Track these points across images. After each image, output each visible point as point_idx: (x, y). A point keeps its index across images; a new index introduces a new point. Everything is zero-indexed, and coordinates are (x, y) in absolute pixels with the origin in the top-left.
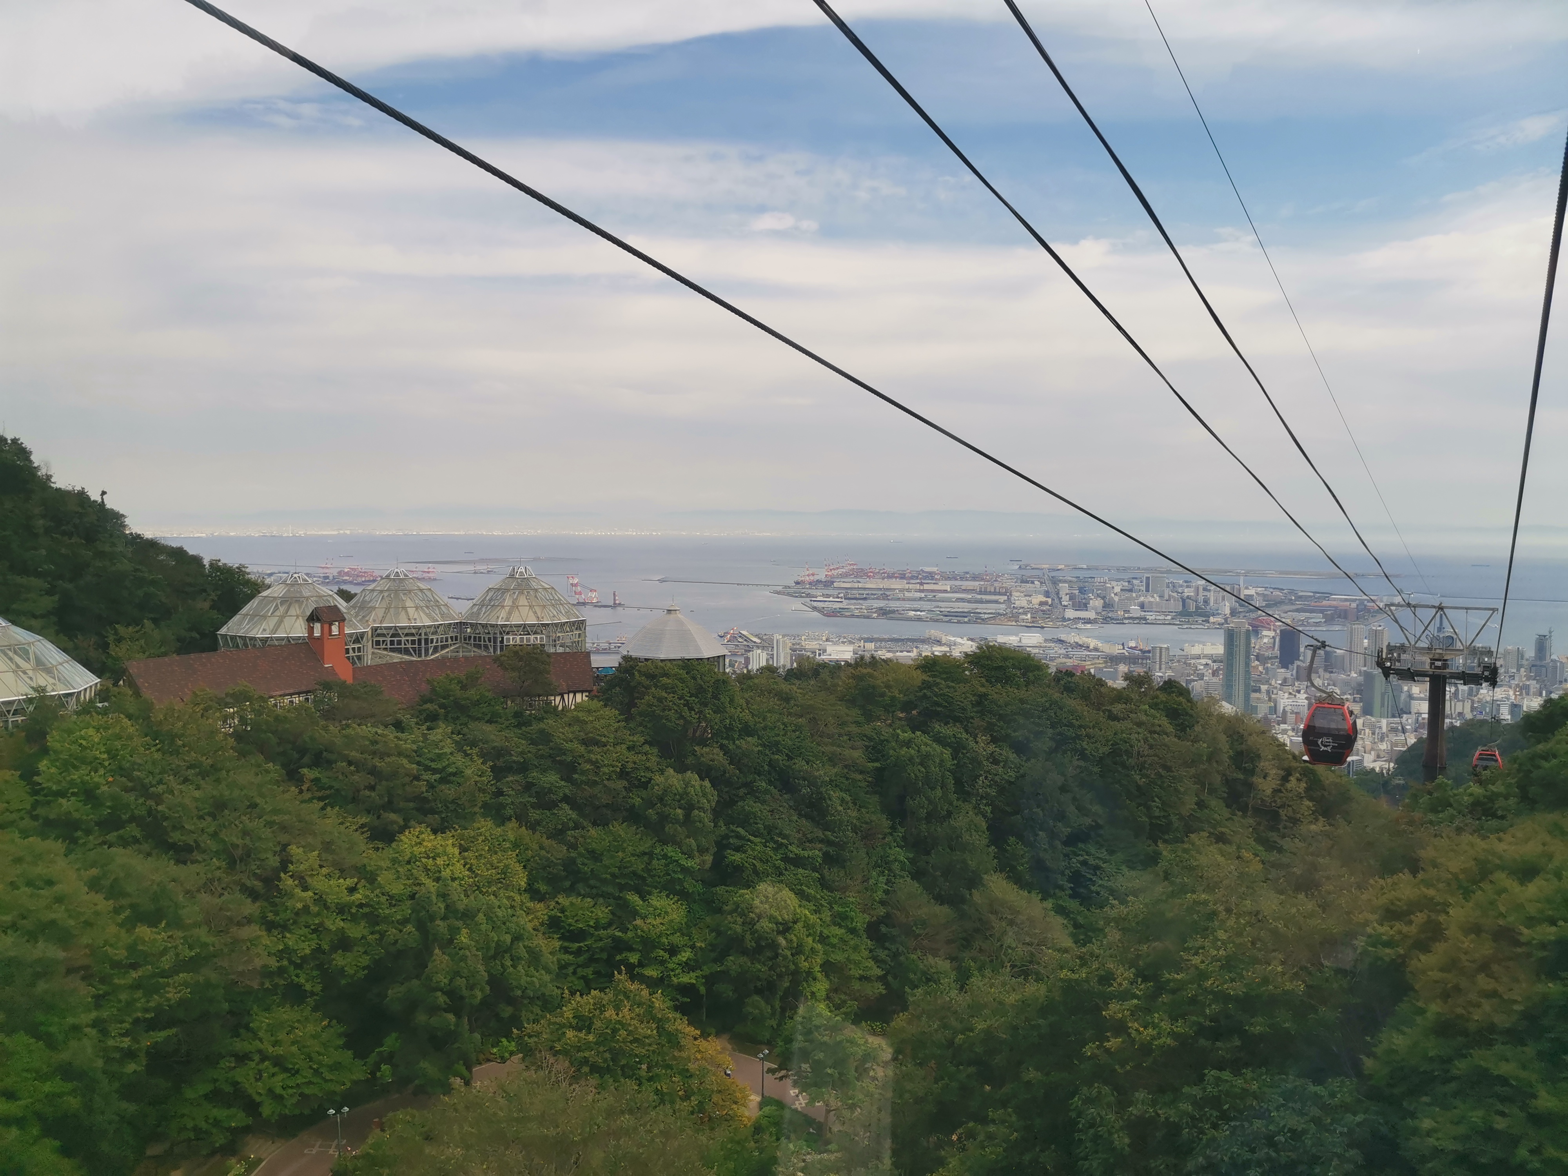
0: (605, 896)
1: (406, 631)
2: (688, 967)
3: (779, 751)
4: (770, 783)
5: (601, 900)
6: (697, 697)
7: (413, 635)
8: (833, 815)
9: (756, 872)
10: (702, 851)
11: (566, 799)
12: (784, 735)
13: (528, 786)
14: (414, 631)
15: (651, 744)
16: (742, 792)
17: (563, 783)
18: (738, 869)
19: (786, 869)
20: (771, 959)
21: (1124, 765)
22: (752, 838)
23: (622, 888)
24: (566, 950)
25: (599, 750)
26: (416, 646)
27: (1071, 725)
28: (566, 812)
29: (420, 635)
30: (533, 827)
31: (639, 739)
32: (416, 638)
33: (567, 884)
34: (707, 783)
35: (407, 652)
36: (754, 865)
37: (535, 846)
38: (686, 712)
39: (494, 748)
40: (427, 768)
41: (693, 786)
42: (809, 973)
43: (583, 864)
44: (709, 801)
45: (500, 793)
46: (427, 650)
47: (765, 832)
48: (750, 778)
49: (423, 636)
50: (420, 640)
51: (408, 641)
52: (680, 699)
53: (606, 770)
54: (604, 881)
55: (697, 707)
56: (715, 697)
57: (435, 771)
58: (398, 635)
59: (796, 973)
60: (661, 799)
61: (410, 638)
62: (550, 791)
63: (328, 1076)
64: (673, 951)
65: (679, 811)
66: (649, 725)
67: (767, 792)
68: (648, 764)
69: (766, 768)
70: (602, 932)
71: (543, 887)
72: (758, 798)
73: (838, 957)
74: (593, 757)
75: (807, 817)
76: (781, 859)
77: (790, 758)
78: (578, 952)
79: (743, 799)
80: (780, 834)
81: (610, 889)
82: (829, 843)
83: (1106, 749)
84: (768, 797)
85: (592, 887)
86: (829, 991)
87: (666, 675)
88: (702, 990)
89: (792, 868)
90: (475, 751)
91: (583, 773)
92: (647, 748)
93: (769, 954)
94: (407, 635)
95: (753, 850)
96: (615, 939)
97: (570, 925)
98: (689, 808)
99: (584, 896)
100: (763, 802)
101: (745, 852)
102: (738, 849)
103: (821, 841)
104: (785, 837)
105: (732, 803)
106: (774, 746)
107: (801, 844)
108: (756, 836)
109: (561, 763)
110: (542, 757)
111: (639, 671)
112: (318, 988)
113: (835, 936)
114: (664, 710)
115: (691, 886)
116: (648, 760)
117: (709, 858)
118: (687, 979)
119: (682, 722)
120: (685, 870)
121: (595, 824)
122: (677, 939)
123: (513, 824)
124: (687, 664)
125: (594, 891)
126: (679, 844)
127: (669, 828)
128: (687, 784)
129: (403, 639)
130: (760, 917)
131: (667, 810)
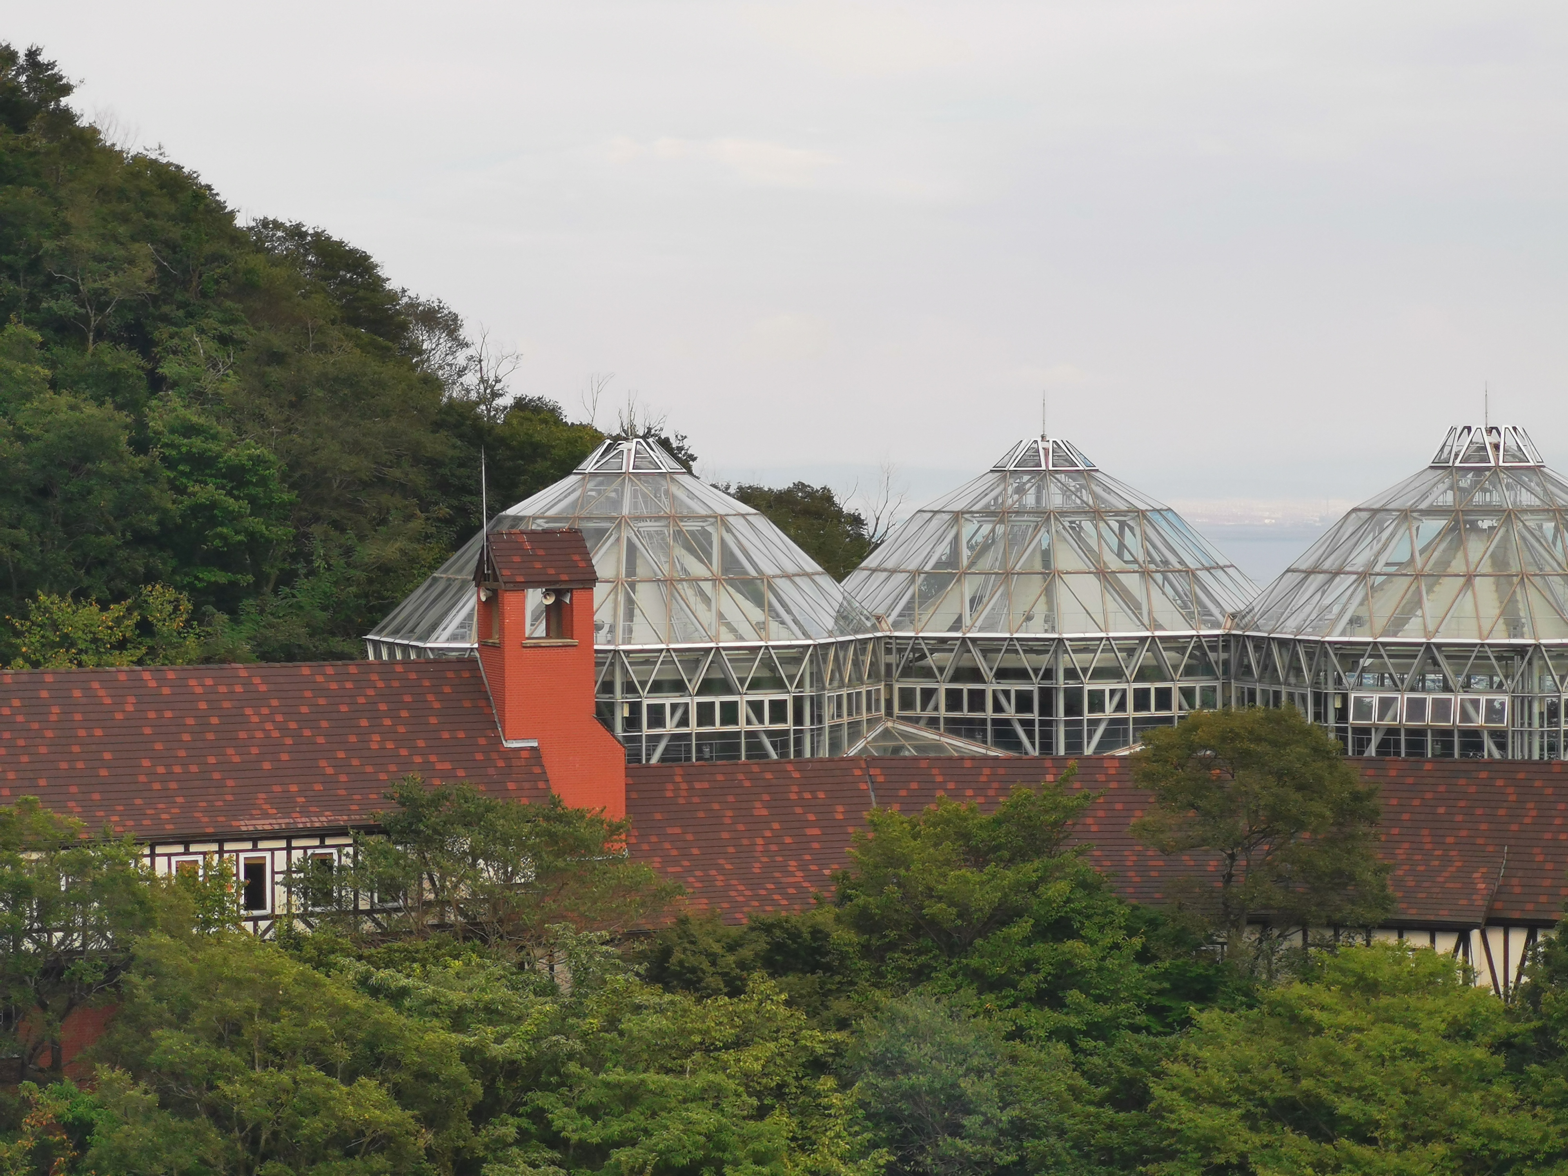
1: (1002, 660)
7: (1021, 674)
14: (1025, 661)
26: (1035, 716)
29: (1049, 674)
32: (1033, 687)
35: (1001, 733)
49: (1061, 682)
50: (1047, 695)
51: (1007, 693)
58: (975, 675)
61: (1015, 686)
94: (1002, 674)
129: (991, 687)
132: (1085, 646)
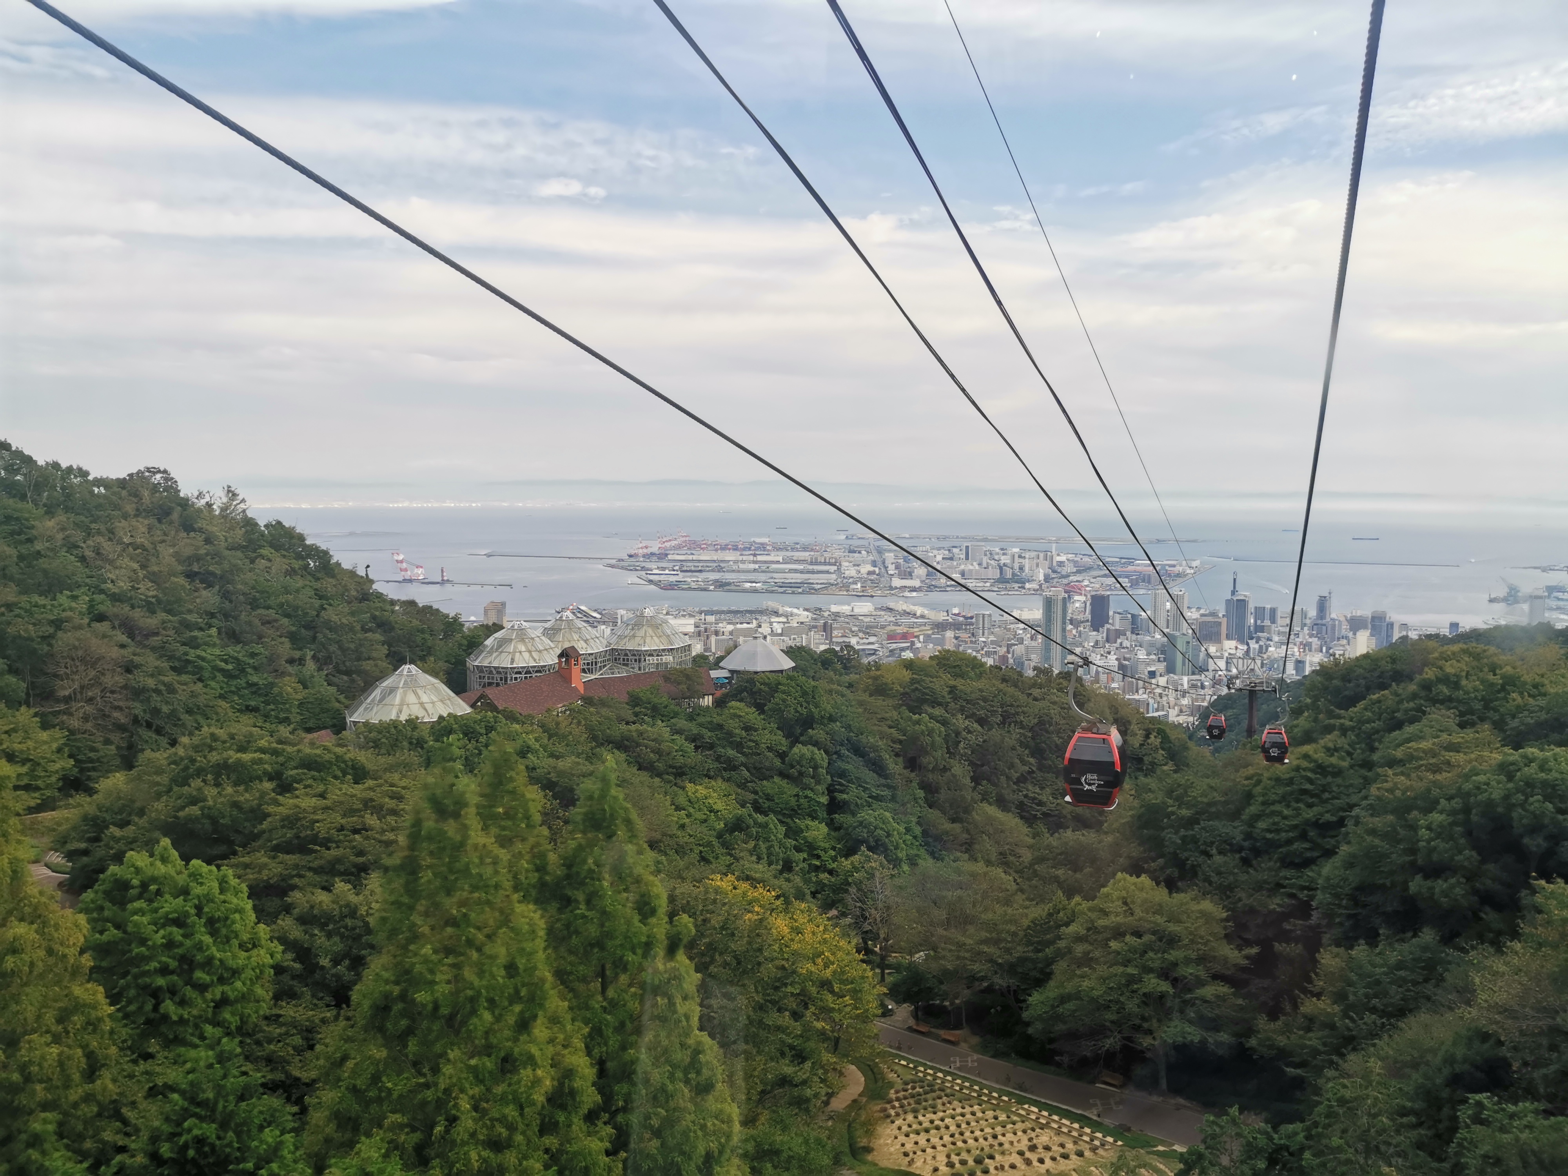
3: (851, 731)
4: (850, 751)
8: (887, 770)
9: (855, 805)
10: (824, 792)
11: (743, 764)
12: (852, 720)
13: (719, 757)
15: (781, 729)
17: (738, 755)
18: (845, 803)
21: (1047, 732)
22: (849, 785)
25: (755, 734)
27: (1012, 705)
28: (744, 772)
30: (728, 782)
31: (773, 726)
34: (821, 752)
36: (853, 800)
37: (732, 793)
41: (815, 754)
43: (762, 803)
44: (824, 763)
47: (856, 781)
48: (838, 748)
50: (592, 663)
52: (795, 699)
53: (761, 746)
55: (804, 704)
56: (814, 697)
60: (798, 763)
62: (731, 760)
65: (810, 769)
66: (777, 717)
67: (849, 756)
68: (780, 742)
69: (846, 741)
72: (845, 760)
74: (752, 738)
75: (874, 771)
76: (869, 797)
77: (857, 734)
79: (837, 761)
80: (864, 782)
83: (1036, 721)
84: (850, 759)
91: (749, 748)
92: (779, 732)
95: (851, 792)
98: (815, 768)
100: (849, 763)
101: (847, 793)
102: (842, 792)
104: (867, 784)
106: (849, 728)
108: (851, 784)
109: (731, 743)
110: (719, 739)
115: (823, 813)
119: (797, 714)
120: (817, 804)
121: (763, 779)
123: (718, 780)
126: (812, 790)
127: (805, 780)
128: (811, 753)
130: (876, 828)
131: (803, 769)
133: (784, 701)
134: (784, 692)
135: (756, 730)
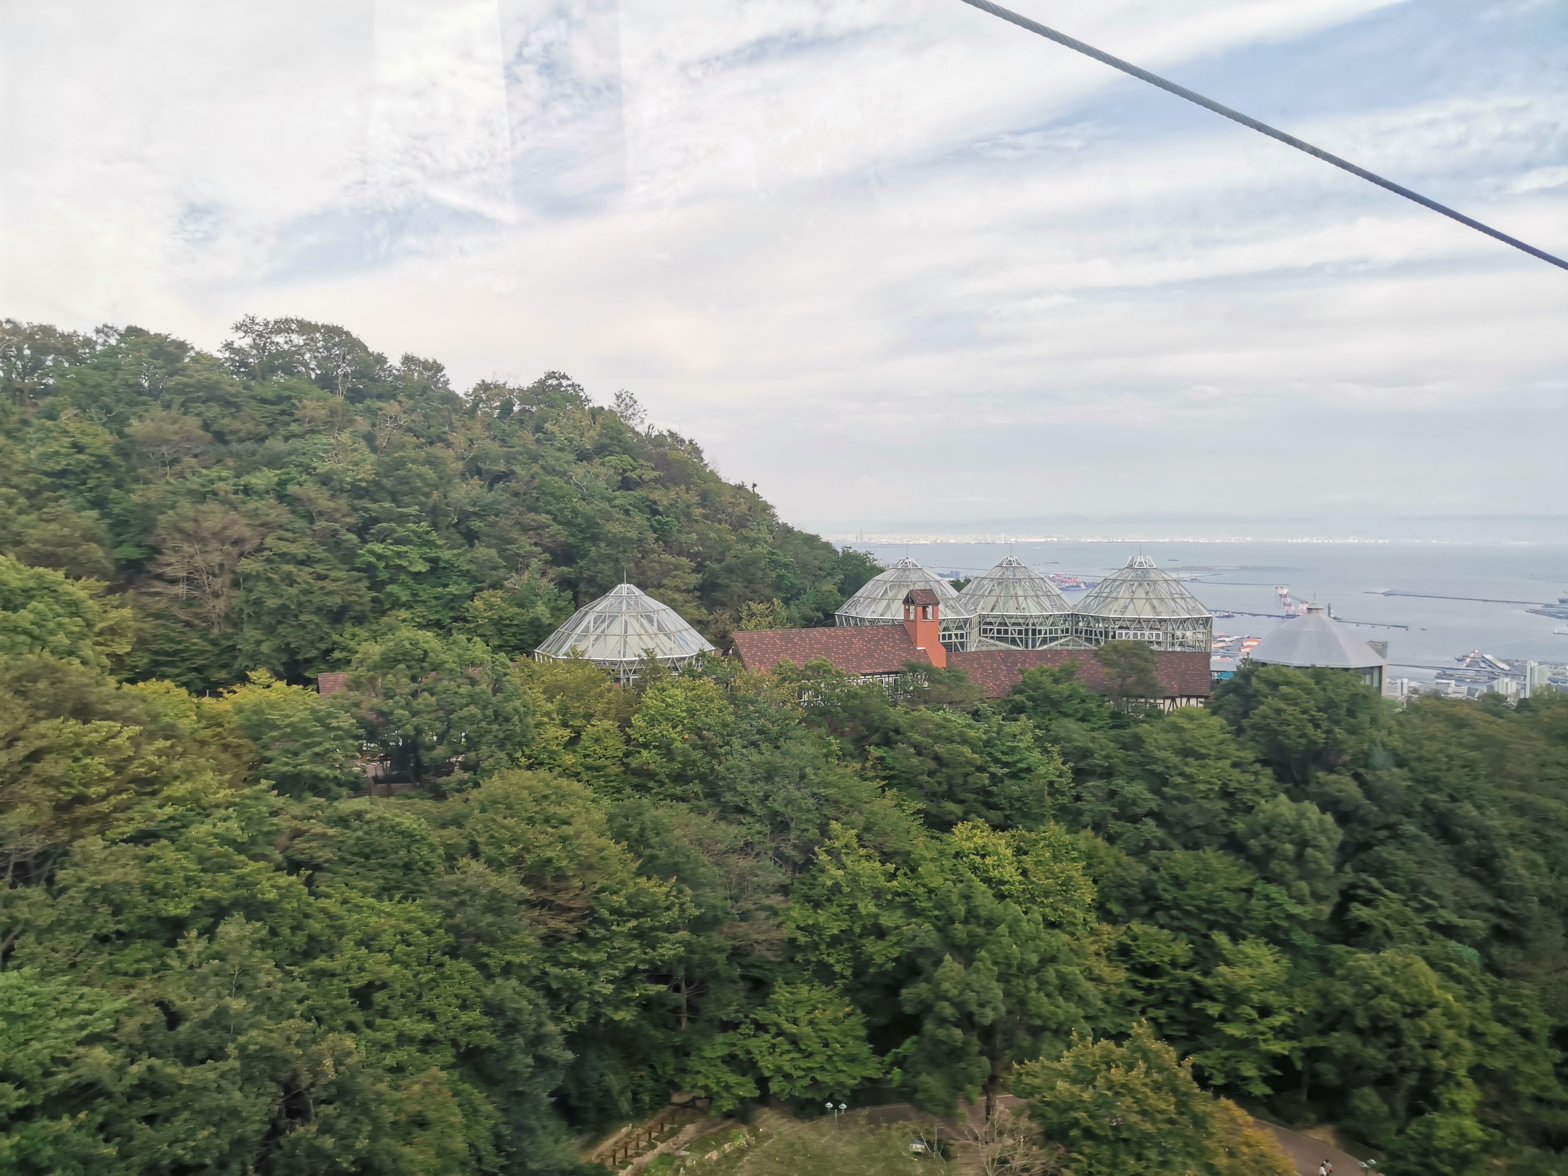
0: (1187, 930)
1: (1014, 620)
2: (1282, 1032)
3: (1437, 790)
4: (1425, 828)
5: (1183, 935)
6: (1326, 712)
7: (1019, 624)
8: (1509, 879)
9: (1388, 934)
10: (1318, 898)
11: (1151, 814)
12: (1448, 770)
13: (1112, 794)
14: (1021, 621)
15: (1265, 763)
16: (1382, 834)
17: (1150, 796)
18: (1364, 927)
19: (1432, 938)
20: (1391, 1046)
22: (1387, 892)
23: (1212, 925)
24: (1135, 984)
25: (1196, 763)
26: (1024, 636)
28: (1150, 827)
29: (1028, 625)
30: (1111, 839)
31: (1249, 755)
32: (1023, 628)
33: (1144, 909)
34: (1329, 818)
35: (1013, 641)
36: (1384, 925)
37: (1111, 861)
38: (1310, 729)
39: (1076, 748)
40: (996, 761)
41: (1308, 819)
42: (1449, 1075)
43: (1165, 890)
44: (1330, 839)
45: (1078, 798)
46: (1034, 640)
47: (1407, 888)
48: (1393, 818)
49: (1031, 627)
50: (1027, 630)
51: (1015, 630)
52: (1304, 713)
53: (1202, 787)
54: (1188, 913)
55: (1325, 725)
56: (1351, 713)
57: (1006, 765)
58: (1005, 624)
59: (1427, 1072)
60: (1267, 829)
61: (1018, 628)
62: (1134, 803)
63: (841, 1066)
64: (1265, 1011)
65: (1288, 846)
66: (1263, 740)
67: (1416, 838)
68: (1257, 787)
69: (1418, 809)
70: (1179, 972)
71: (1116, 908)
72: (1403, 844)
73: (1497, 1063)
74: (1188, 770)
75: (1473, 876)
76: (1428, 925)
77: (1453, 799)
78: (1149, 990)
79: (1382, 842)
80: (1429, 894)
81: (1195, 924)
82: (1504, 914)
84: (1417, 845)
85: (1174, 918)
86: (1480, 1105)
87: (1289, 684)
88: (1299, 1065)
89: (1442, 937)
90: (1056, 749)
91: (1176, 786)
92: (1257, 767)
93: (1388, 1039)
94: (1014, 624)
95: (1387, 907)
96: (1194, 983)
97: (1141, 957)
98: (1303, 844)
99: (1162, 927)
100: (1410, 851)
101: (1376, 908)
102: (1367, 903)
103: (1491, 910)
104: (1436, 897)
105: (1366, 846)
106: (1433, 783)
107: (1459, 910)
108: (1394, 891)
109: (1152, 772)
110: (1130, 763)
111: (1258, 677)
112: (848, 973)
113: (1494, 1035)
114: (1281, 724)
115: (1299, 937)
116: (1256, 780)
117: (1326, 909)
118: (1279, 1047)
119: (1303, 741)
120: (1290, 917)
121: (1186, 847)
122: (1272, 998)
123: (1089, 832)
124: (1318, 674)
125: (1176, 923)
126: (1288, 886)
127: (1275, 865)
128: (1302, 815)
129: (1010, 628)
130: (1379, 991)
131: (1273, 843)
132: (1038, 617)
133: (1278, 711)
134: (1285, 698)
135: (1201, 757)
